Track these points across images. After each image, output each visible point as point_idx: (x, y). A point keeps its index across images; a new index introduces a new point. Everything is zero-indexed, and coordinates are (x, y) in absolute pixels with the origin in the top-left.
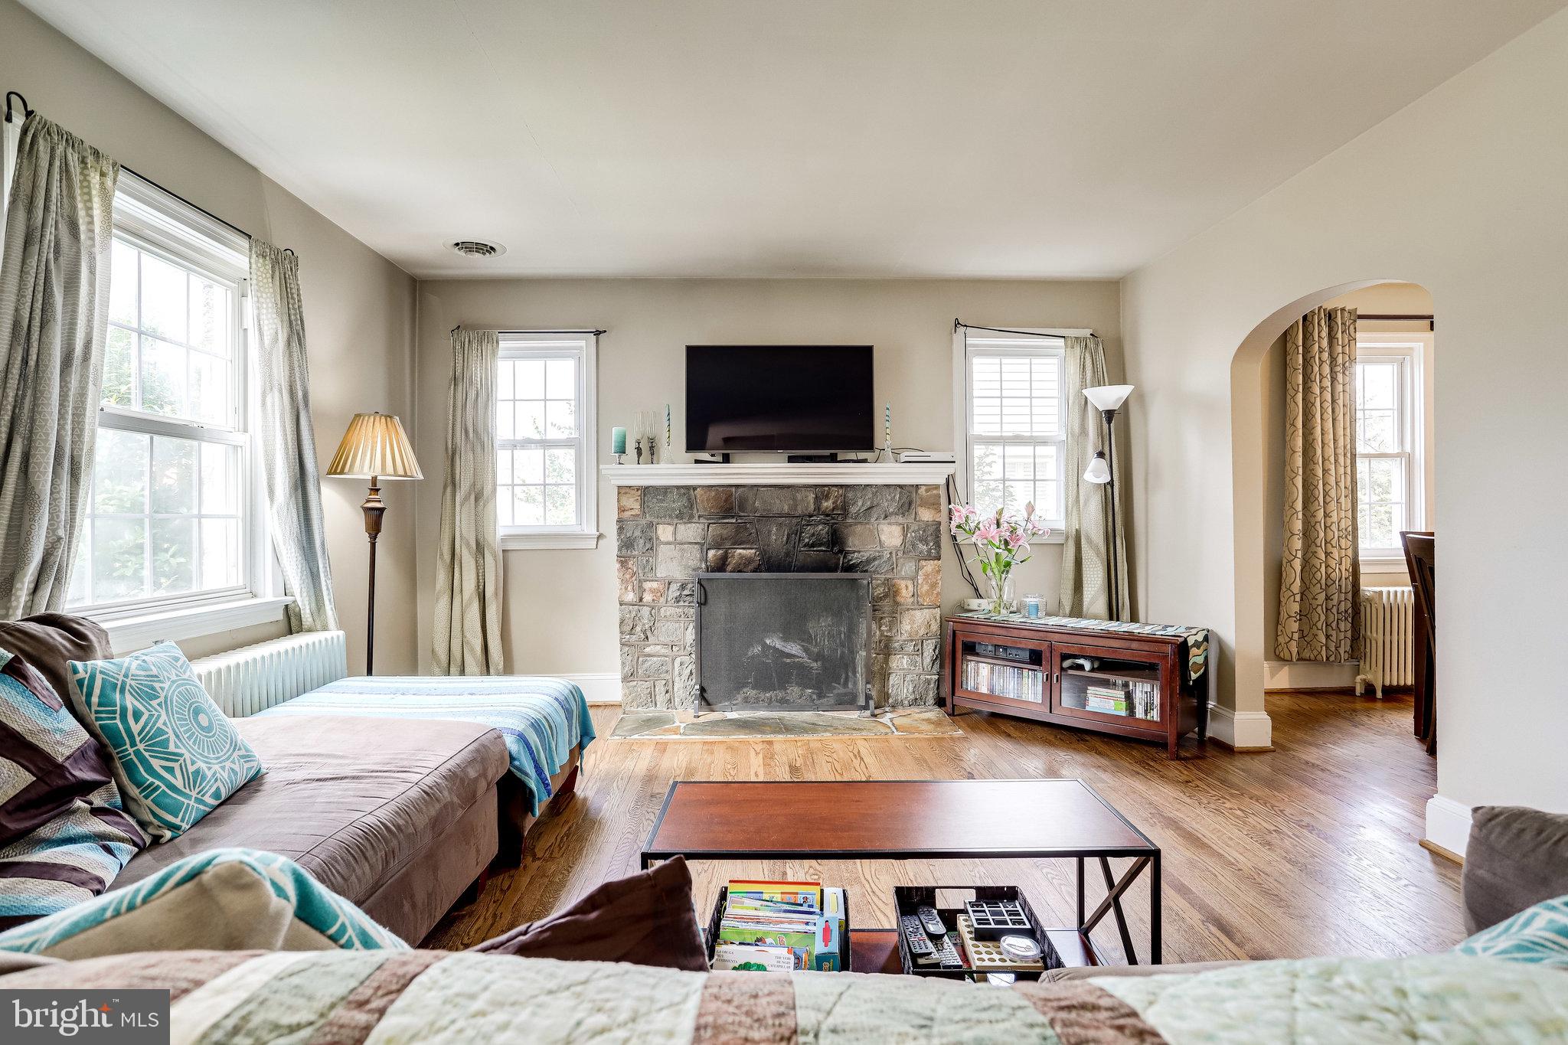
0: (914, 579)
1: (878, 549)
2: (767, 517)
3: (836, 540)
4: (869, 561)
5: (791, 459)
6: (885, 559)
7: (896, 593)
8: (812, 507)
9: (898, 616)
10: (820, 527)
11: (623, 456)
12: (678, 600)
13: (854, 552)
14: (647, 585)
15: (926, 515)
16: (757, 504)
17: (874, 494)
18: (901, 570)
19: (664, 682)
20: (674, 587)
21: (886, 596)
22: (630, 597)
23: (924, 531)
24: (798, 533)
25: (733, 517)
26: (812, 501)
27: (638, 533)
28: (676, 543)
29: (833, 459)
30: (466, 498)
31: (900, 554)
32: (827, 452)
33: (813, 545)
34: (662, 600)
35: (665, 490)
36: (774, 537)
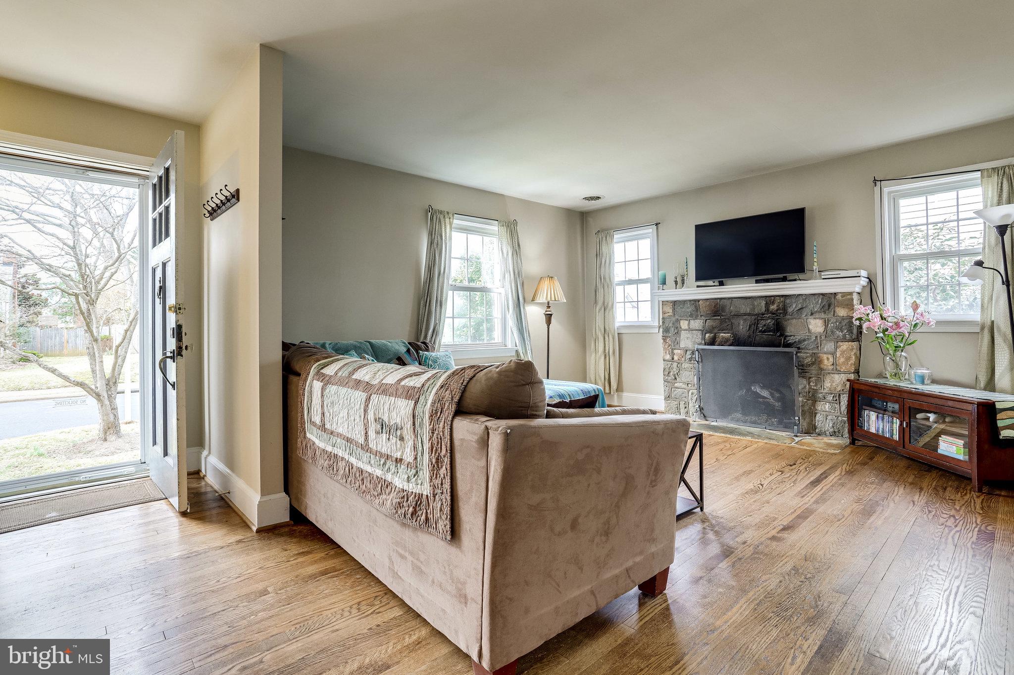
0: (833, 354)
1: (807, 334)
2: (738, 315)
3: (779, 328)
4: (800, 342)
5: (757, 282)
6: (812, 340)
7: (821, 362)
8: (764, 309)
9: (822, 377)
10: (769, 321)
11: (665, 286)
12: (690, 359)
13: (791, 336)
14: (676, 351)
15: (842, 312)
16: (731, 308)
17: (805, 300)
18: (824, 348)
19: (684, 402)
20: (688, 353)
21: (813, 363)
22: (668, 357)
23: (840, 323)
24: (756, 323)
25: (719, 316)
26: (764, 306)
27: (671, 325)
28: (690, 330)
29: (784, 279)
30: (600, 310)
31: (823, 337)
32: (781, 276)
33: (764, 331)
34: (683, 359)
35: (684, 302)
36: (741, 327)
